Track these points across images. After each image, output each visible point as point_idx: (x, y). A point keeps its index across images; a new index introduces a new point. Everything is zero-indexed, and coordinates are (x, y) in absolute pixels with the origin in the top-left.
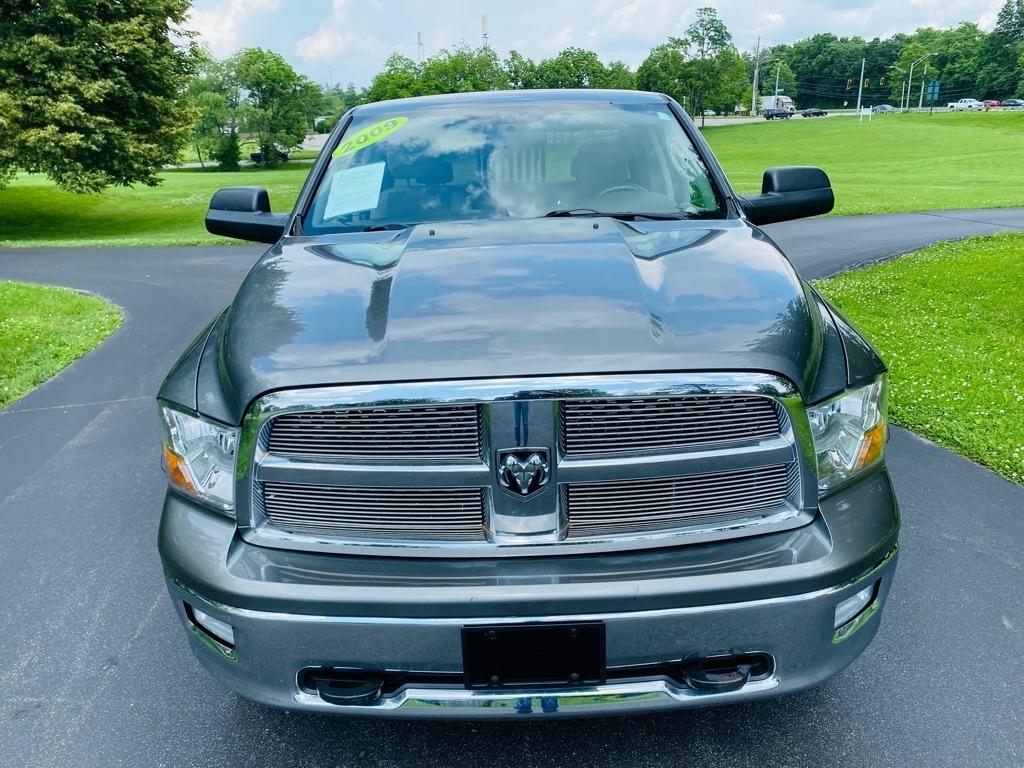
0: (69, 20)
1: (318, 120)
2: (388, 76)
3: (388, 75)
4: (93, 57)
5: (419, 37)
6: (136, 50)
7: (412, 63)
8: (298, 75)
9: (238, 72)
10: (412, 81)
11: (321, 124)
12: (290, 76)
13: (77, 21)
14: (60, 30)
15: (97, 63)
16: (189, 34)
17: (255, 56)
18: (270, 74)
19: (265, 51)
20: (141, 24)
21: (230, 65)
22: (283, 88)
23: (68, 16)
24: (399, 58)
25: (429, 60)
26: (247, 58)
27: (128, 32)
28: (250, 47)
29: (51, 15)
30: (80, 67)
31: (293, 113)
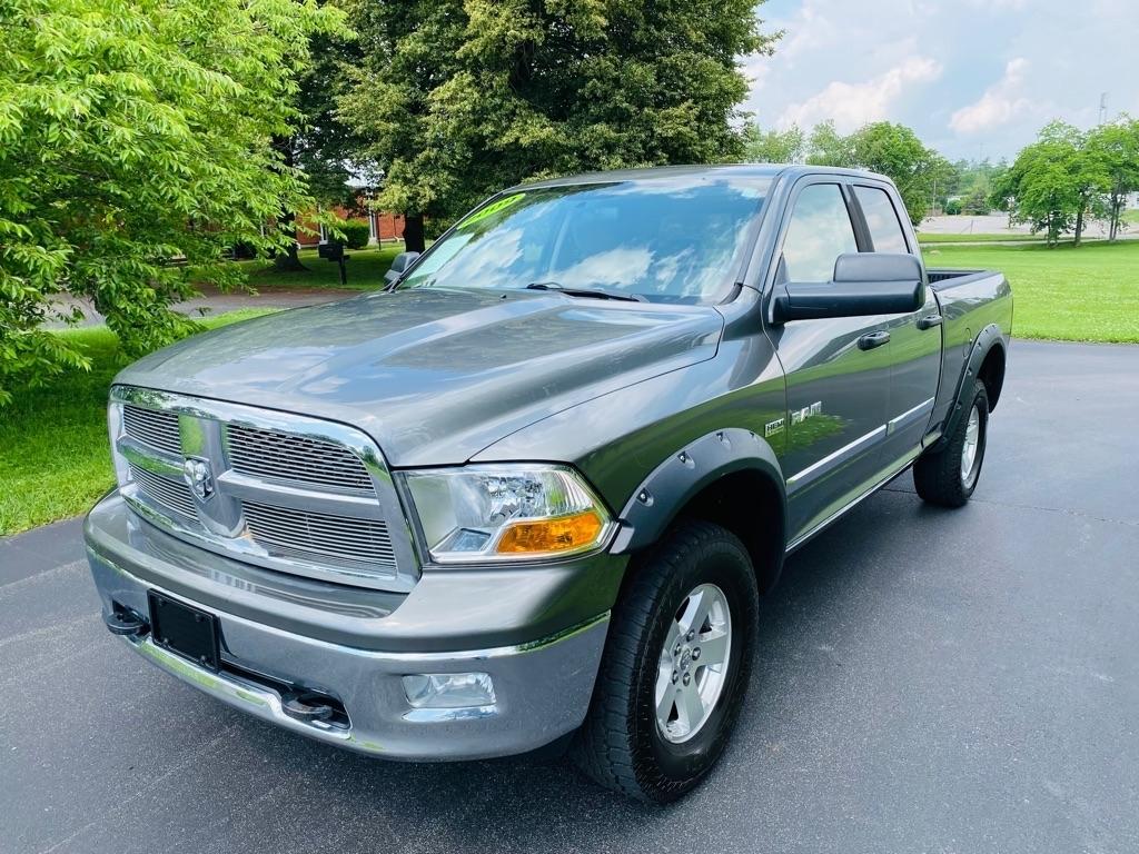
0: (626, 109)
1: (951, 199)
2: (1039, 148)
3: (1041, 147)
4: (641, 142)
5: (1102, 100)
6: (679, 133)
7: (1076, 131)
8: (927, 150)
9: (860, 148)
10: (1071, 153)
11: (953, 204)
12: (915, 151)
13: (633, 109)
14: (618, 118)
15: (644, 148)
16: (746, 115)
17: (882, 131)
18: (893, 151)
19: (893, 125)
20: (690, 108)
21: (851, 142)
22: (906, 164)
23: (625, 105)
24: (1060, 125)
25: (1100, 127)
26: (872, 134)
27: (676, 116)
28: (878, 122)
29: (611, 106)
30: (629, 151)
31: (913, 192)
